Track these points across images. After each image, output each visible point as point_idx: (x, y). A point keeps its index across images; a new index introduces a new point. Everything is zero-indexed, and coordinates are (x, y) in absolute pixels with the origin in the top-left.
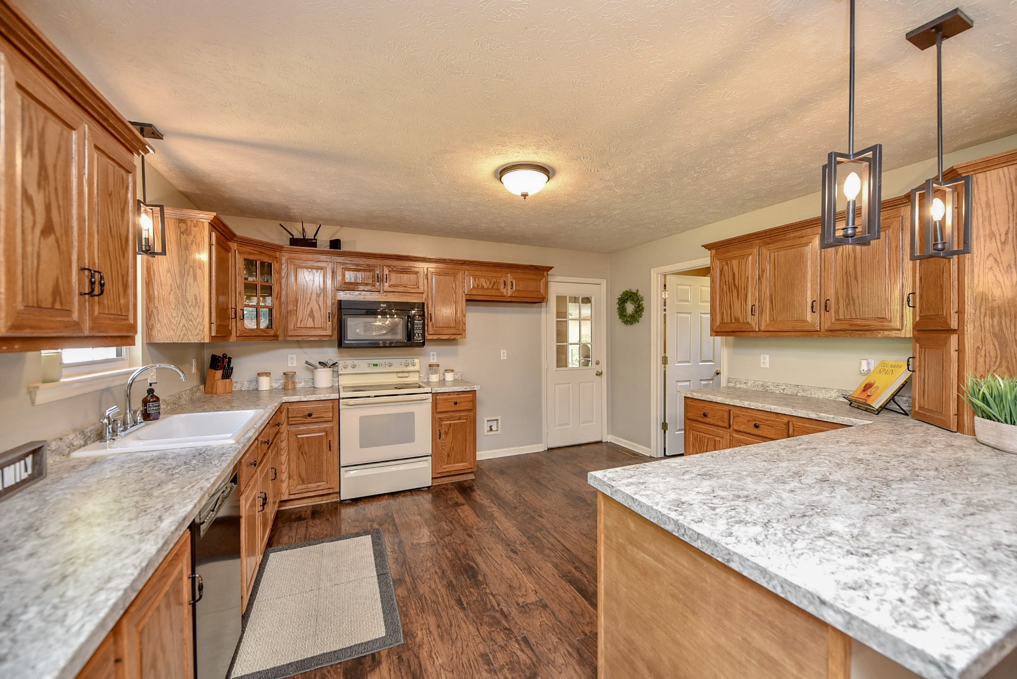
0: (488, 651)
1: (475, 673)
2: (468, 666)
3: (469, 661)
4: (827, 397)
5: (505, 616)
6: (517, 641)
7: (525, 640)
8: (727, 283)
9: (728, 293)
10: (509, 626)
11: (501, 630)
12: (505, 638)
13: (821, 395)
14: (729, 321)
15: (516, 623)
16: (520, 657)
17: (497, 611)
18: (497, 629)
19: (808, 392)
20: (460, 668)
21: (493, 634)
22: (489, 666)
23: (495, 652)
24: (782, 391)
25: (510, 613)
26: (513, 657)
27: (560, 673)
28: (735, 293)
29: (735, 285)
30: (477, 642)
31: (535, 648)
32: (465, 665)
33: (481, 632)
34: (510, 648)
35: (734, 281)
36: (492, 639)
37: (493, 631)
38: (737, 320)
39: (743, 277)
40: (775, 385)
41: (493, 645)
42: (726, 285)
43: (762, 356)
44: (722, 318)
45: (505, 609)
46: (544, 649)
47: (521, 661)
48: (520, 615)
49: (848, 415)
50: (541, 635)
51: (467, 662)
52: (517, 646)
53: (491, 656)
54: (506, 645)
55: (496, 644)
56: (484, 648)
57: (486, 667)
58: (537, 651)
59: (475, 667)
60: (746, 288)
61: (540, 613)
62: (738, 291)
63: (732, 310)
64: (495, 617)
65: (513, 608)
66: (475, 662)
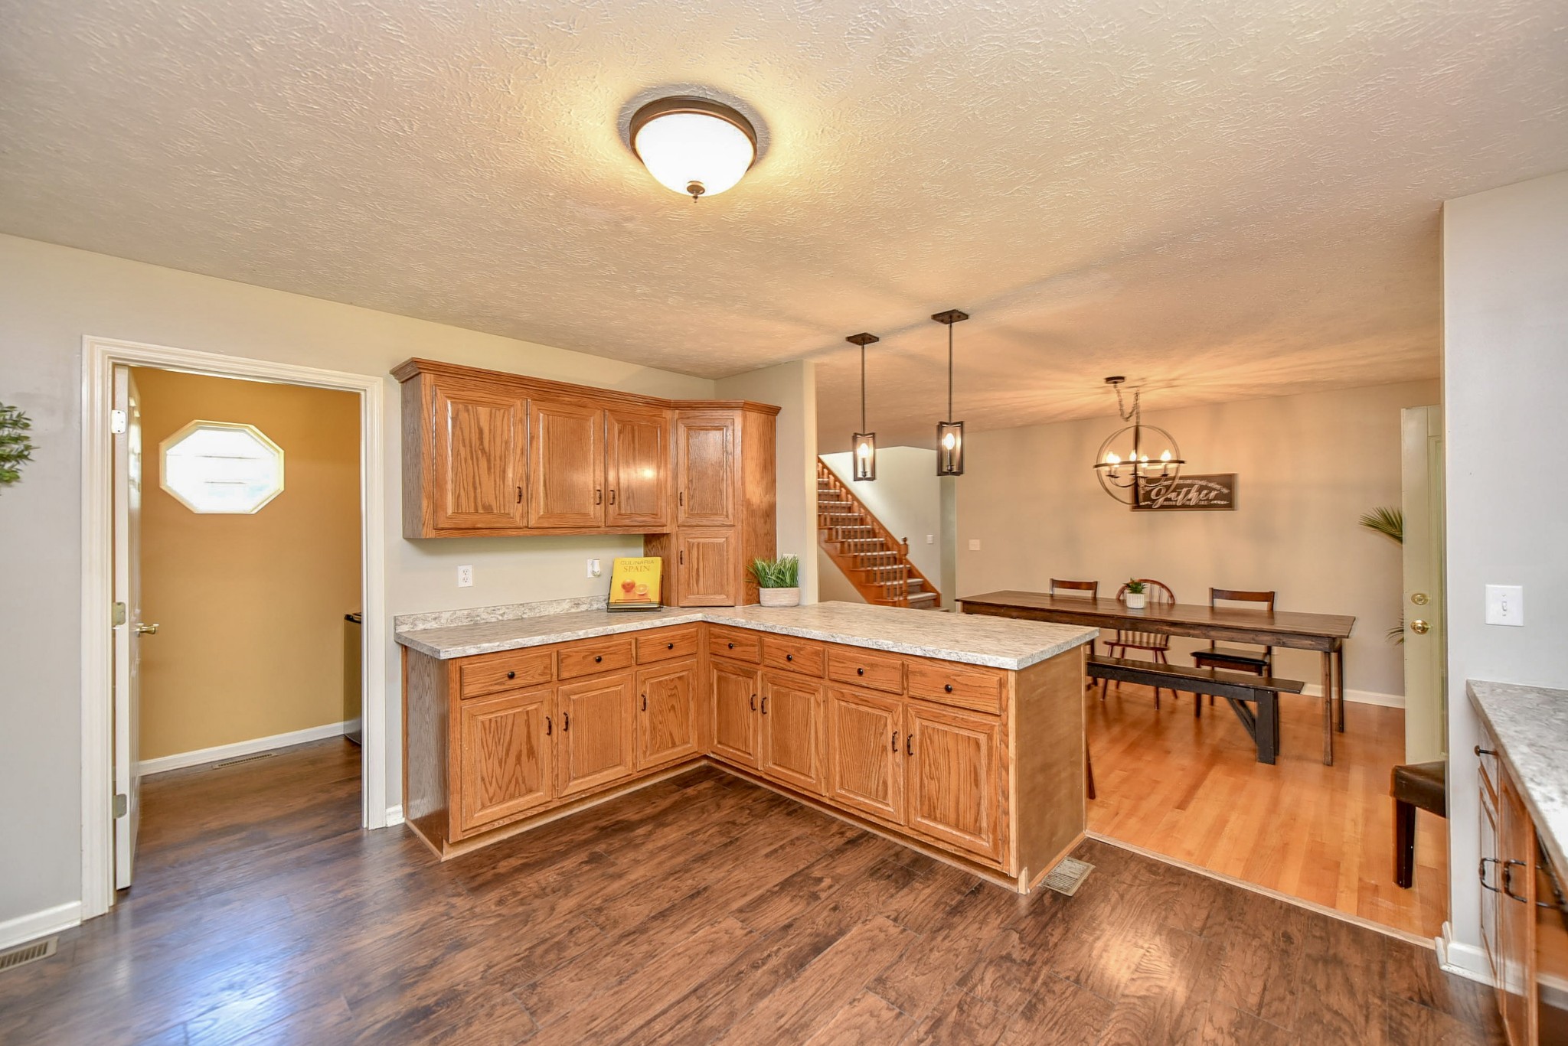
0: (1016, 1015)
1: (1058, 1015)
2: (1057, 1027)
3: (1051, 1029)
4: (558, 610)
5: (937, 1023)
6: (972, 989)
7: (961, 982)
8: (467, 442)
9: (470, 462)
10: (953, 1009)
11: (969, 1016)
12: (979, 1006)
13: (552, 610)
14: (472, 510)
15: (941, 1002)
16: (993, 979)
17: (934, 1037)
18: (971, 1022)
19: (537, 611)
20: (1069, 1034)
21: (984, 1022)
22: (1035, 1004)
23: (1011, 1007)
24: (500, 618)
25: (927, 1017)
26: (999, 986)
27: (980, 939)
28: (483, 464)
29: (483, 450)
30: (1014, 1035)
31: (966, 969)
32: (1061, 1031)
33: (994, 1039)
34: (989, 993)
35: (482, 443)
36: (994, 1019)
37: (979, 1024)
38: (488, 509)
39: (498, 440)
40: (489, 610)
41: (1002, 1014)
42: (464, 446)
43: (461, 569)
44: (458, 504)
45: (923, 1029)
46: (960, 961)
47: (998, 975)
48: (922, 1004)
49: (609, 624)
50: (941, 969)
51: (1055, 1030)
52: (979, 987)
53: (1021, 1009)
54: (989, 999)
55: (997, 1011)
56: (1016, 1022)
57: (1040, 1006)
58: (969, 966)
59: (1052, 1019)
60: (504, 458)
61: (899, 982)
62: (489, 461)
63: (478, 491)
64: (951, 1034)
65: (914, 1018)
66: (1046, 1021)
